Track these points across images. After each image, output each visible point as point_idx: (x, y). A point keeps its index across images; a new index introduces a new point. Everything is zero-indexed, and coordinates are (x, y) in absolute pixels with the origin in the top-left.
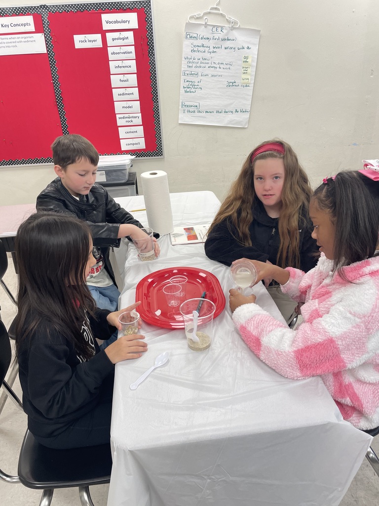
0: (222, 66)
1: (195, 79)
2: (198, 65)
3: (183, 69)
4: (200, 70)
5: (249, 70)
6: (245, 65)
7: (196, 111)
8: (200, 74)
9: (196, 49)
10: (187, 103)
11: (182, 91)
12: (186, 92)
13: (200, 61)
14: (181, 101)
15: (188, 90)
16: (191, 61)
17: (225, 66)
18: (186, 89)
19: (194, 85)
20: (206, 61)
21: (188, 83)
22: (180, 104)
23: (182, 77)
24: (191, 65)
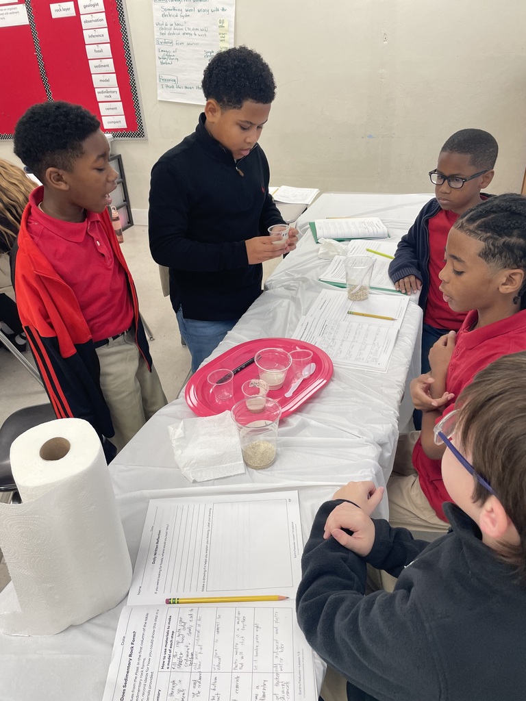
0: (197, 32)
1: (171, 49)
2: (171, 32)
3: (156, 37)
4: (174, 38)
5: (227, 37)
6: (221, 31)
7: (175, 86)
8: (174, 42)
9: (167, 13)
10: (164, 77)
11: (158, 62)
12: (162, 63)
13: (173, 27)
14: (158, 74)
15: (164, 61)
16: (163, 27)
17: (200, 33)
18: (161, 60)
19: (170, 56)
20: (181, 27)
21: (163, 53)
22: (158, 77)
23: (156, 46)
24: (163, 32)
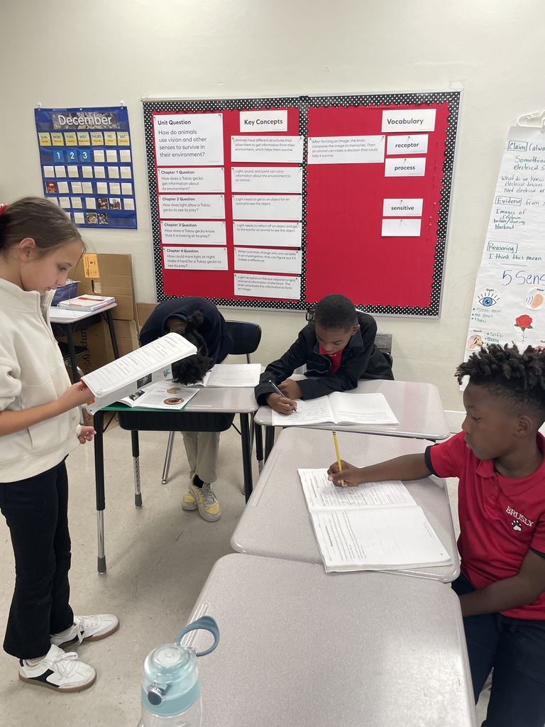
1: (515, 209)
2: (523, 188)
3: (496, 194)
4: (524, 196)
7: (511, 256)
8: (524, 201)
9: (522, 164)
10: (496, 245)
11: (492, 226)
12: (497, 227)
13: (526, 183)
14: (487, 241)
15: (501, 225)
16: (512, 182)
18: (497, 224)
19: (513, 218)
20: (538, 182)
21: (503, 214)
22: (486, 245)
23: (494, 205)
24: (511, 188)
